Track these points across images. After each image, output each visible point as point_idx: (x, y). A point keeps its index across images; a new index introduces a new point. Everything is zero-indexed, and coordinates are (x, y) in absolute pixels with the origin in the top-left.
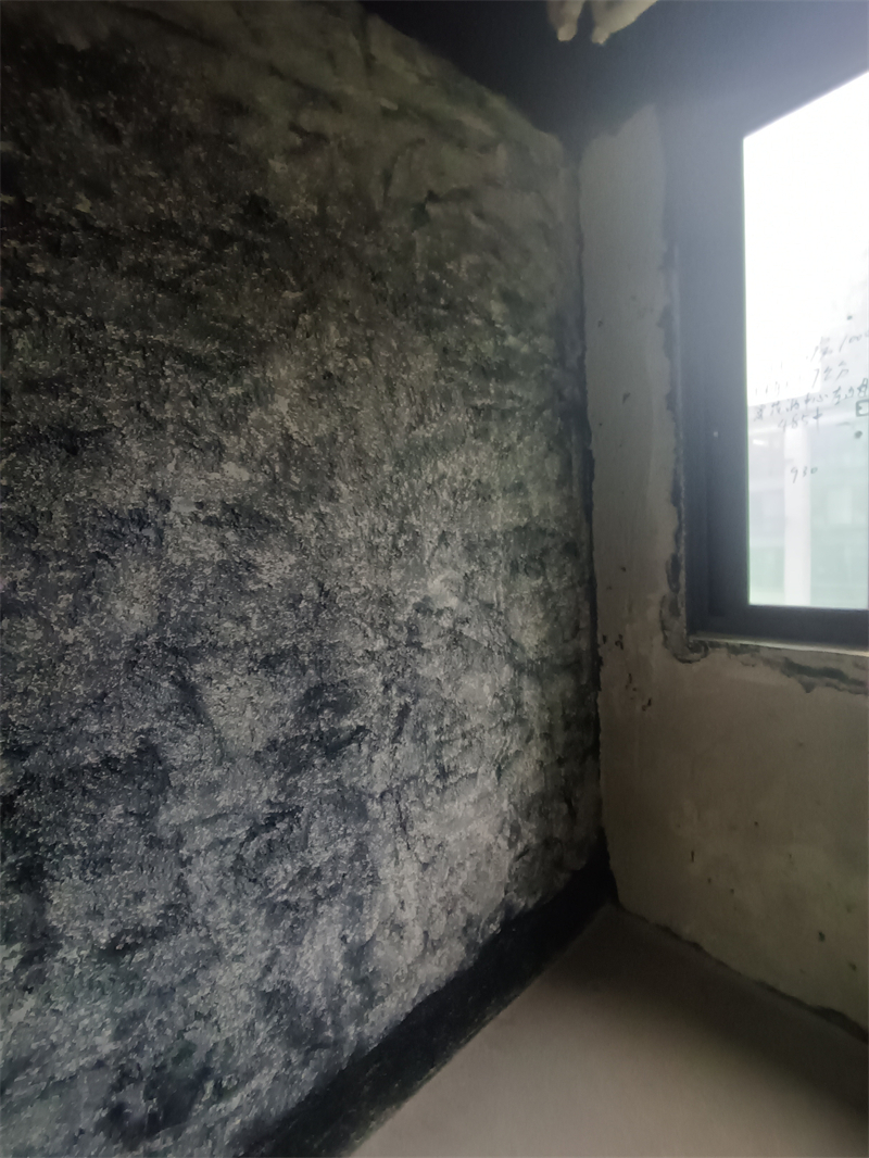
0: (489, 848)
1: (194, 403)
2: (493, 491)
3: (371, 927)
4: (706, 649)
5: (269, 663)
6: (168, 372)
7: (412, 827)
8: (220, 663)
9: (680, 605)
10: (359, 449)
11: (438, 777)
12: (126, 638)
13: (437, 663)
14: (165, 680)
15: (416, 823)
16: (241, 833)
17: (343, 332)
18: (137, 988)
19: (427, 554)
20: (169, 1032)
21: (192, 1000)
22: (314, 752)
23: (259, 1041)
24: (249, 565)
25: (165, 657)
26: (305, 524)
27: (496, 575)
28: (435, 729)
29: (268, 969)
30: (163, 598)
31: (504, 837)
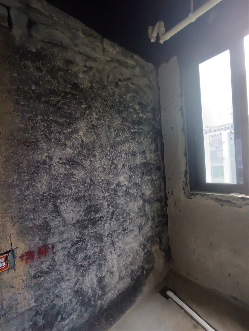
0: (137, 251)
1: (59, 134)
2: (137, 153)
3: (104, 273)
4: (195, 195)
5: (77, 200)
6: (53, 126)
7: (115, 244)
8: (64, 200)
9: (188, 183)
10: (101, 144)
11: (123, 231)
12: (41, 193)
13: (122, 200)
14: (50, 204)
15: (117, 243)
16: (69, 245)
17: (97, 114)
18: (41, 288)
19: (119, 170)
20: (49, 301)
21: (56, 292)
22: (89, 224)
23: (73, 304)
24: (72, 174)
25: (50, 198)
26: (87, 163)
27: (138, 176)
28: (122, 217)
29: (76, 284)
30: (50, 183)
31: (141, 248)
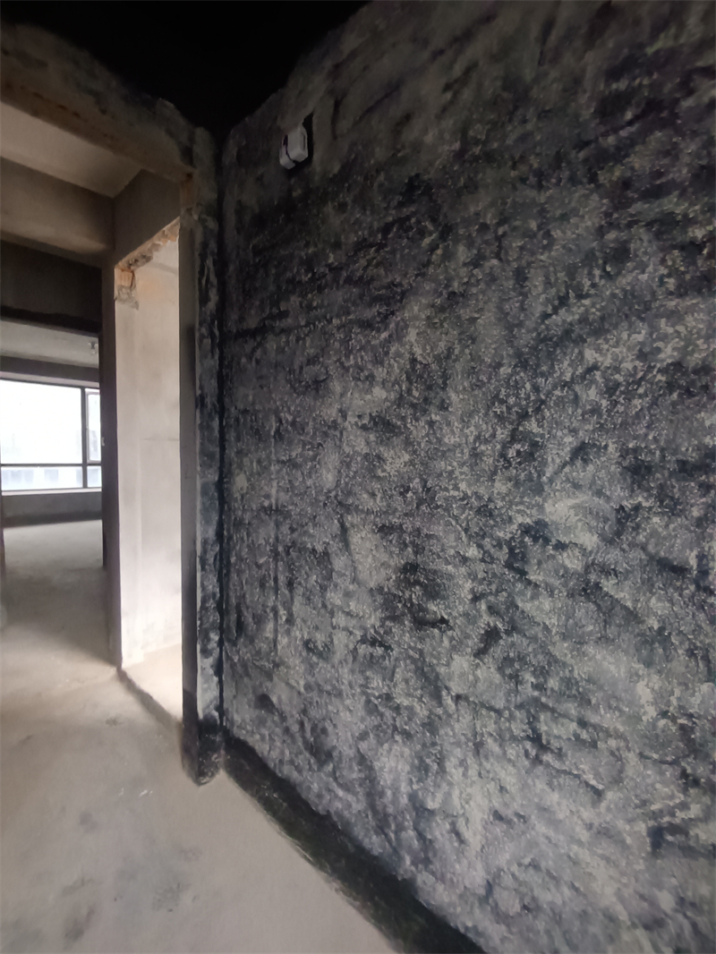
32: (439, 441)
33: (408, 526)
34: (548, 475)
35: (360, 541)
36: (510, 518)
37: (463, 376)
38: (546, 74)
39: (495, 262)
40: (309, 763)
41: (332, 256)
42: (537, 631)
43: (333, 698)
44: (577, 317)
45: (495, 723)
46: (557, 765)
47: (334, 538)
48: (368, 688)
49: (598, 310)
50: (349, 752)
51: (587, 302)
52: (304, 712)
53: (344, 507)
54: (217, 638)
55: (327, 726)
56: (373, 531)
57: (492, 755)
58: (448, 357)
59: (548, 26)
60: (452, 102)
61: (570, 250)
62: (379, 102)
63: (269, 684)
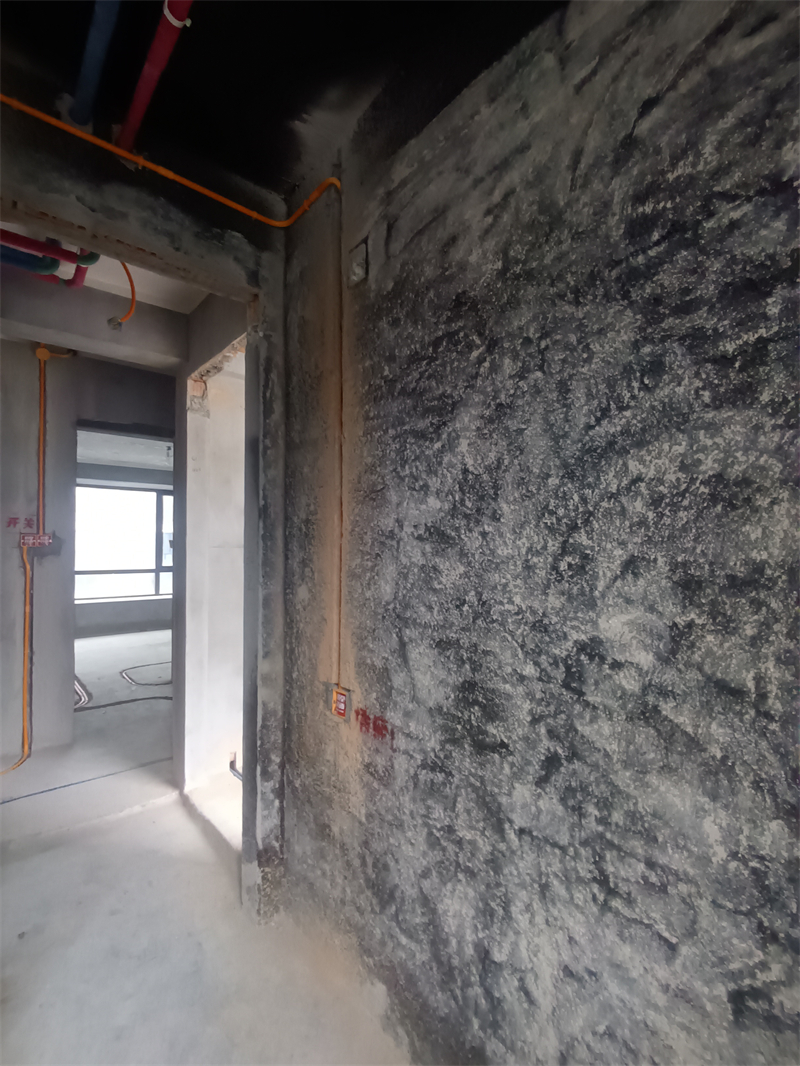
19: (602, 584)
32: (493, 552)
33: (465, 641)
34: (600, 589)
35: (418, 656)
36: (565, 634)
37: (513, 487)
38: (578, 200)
39: (539, 374)
40: (371, 904)
41: (386, 368)
42: (597, 757)
43: (394, 830)
44: (619, 428)
45: (561, 862)
46: (626, 912)
47: (393, 653)
48: (429, 818)
49: (639, 422)
50: (411, 892)
51: (628, 413)
52: (366, 844)
53: (402, 621)
54: (278, 760)
55: (389, 862)
56: (431, 646)
57: (559, 900)
58: (498, 467)
59: (577, 156)
60: (492, 226)
61: (609, 363)
62: (427, 226)
63: (329, 812)
